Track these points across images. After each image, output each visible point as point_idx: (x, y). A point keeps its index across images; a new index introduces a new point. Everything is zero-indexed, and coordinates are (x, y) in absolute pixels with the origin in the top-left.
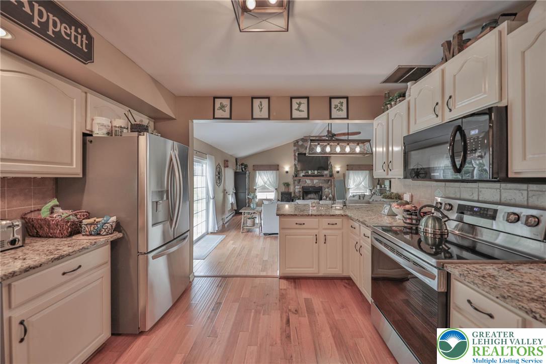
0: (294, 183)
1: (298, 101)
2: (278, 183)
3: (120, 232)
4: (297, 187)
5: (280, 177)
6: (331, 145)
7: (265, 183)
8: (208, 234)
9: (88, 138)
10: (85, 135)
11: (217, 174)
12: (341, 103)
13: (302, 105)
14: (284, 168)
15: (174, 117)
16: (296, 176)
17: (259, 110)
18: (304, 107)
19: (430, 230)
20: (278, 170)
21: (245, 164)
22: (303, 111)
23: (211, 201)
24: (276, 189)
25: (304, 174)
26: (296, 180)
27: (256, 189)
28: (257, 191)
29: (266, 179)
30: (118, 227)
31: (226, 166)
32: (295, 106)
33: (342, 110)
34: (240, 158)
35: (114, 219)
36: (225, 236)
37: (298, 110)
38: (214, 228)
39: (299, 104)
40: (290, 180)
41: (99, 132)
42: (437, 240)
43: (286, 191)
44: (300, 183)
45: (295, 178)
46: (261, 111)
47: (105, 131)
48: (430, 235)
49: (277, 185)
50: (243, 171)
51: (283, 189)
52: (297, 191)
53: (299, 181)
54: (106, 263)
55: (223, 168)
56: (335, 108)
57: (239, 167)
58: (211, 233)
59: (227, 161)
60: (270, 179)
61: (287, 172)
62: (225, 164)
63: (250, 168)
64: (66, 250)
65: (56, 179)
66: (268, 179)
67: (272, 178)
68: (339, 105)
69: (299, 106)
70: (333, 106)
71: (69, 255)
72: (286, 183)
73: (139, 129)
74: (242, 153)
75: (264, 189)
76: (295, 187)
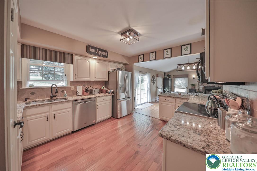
0: (199, 84)
1: (167, 50)
2: (188, 83)
3: (114, 94)
4: (200, 86)
5: (189, 81)
6: (190, 66)
7: (180, 84)
8: (148, 102)
9: (109, 73)
10: (109, 72)
11: (152, 80)
13: (168, 52)
14: (192, 76)
15: (128, 63)
17: (152, 57)
18: (169, 53)
19: (209, 107)
20: (188, 77)
21: (169, 75)
22: (169, 54)
23: (149, 90)
24: (187, 87)
27: (175, 87)
28: (176, 87)
29: (180, 82)
30: (113, 92)
31: (157, 76)
32: (165, 53)
33: (188, 50)
34: (167, 72)
35: (113, 90)
36: (153, 104)
37: (167, 54)
38: (150, 100)
39: (167, 52)
41: (111, 71)
42: (213, 112)
43: (193, 88)
44: (203, 84)
46: (153, 57)
47: (112, 71)
48: (209, 109)
49: (188, 85)
50: (167, 78)
51: (191, 87)
52: (200, 88)
54: (111, 100)
55: (156, 78)
56: (184, 50)
57: (165, 76)
58: (149, 102)
59: (158, 74)
60: (183, 82)
61: (194, 78)
62: (157, 75)
63: (172, 76)
64: (104, 95)
65: (105, 82)
66: (182, 82)
67: (184, 81)
68: (186, 48)
69: (167, 53)
70: (183, 49)
71: (104, 96)
72: (192, 84)
73: (118, 69)
74: (167, 70)
75: (180, 87)
76: (199, 86)
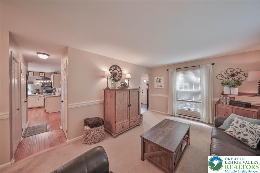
0: (42, 89)
4: (43, 91)
5: (34, 87)
12: (43, 74)
14: (37, 83)
16: (43, 86)
20: (32, 84)
24: (31, 92)
25: (47, 86)
26: (43, 88)
37: (31, 74)
40: (40, 88)
44: (45, 89)
45: (42, 87)
49: (32, 90)
51: (35, 91)
53: (45, 88)
61: (38, 85)
70: (41, 74)
72: (37, 89)
76: (42, 90)
